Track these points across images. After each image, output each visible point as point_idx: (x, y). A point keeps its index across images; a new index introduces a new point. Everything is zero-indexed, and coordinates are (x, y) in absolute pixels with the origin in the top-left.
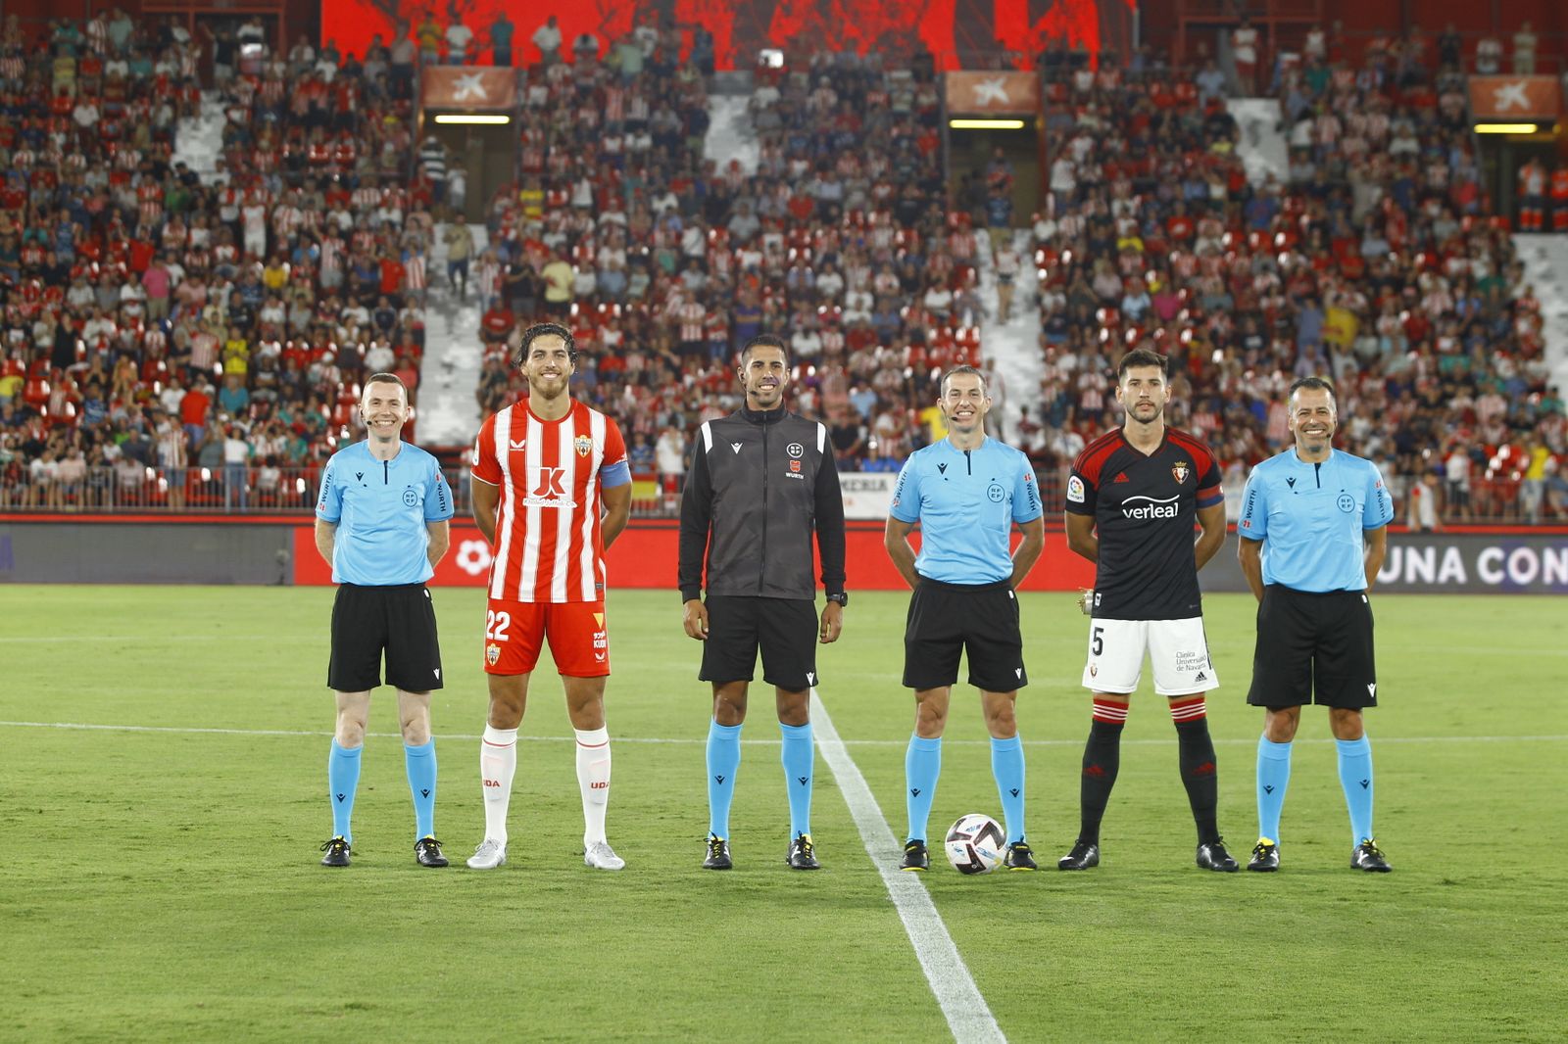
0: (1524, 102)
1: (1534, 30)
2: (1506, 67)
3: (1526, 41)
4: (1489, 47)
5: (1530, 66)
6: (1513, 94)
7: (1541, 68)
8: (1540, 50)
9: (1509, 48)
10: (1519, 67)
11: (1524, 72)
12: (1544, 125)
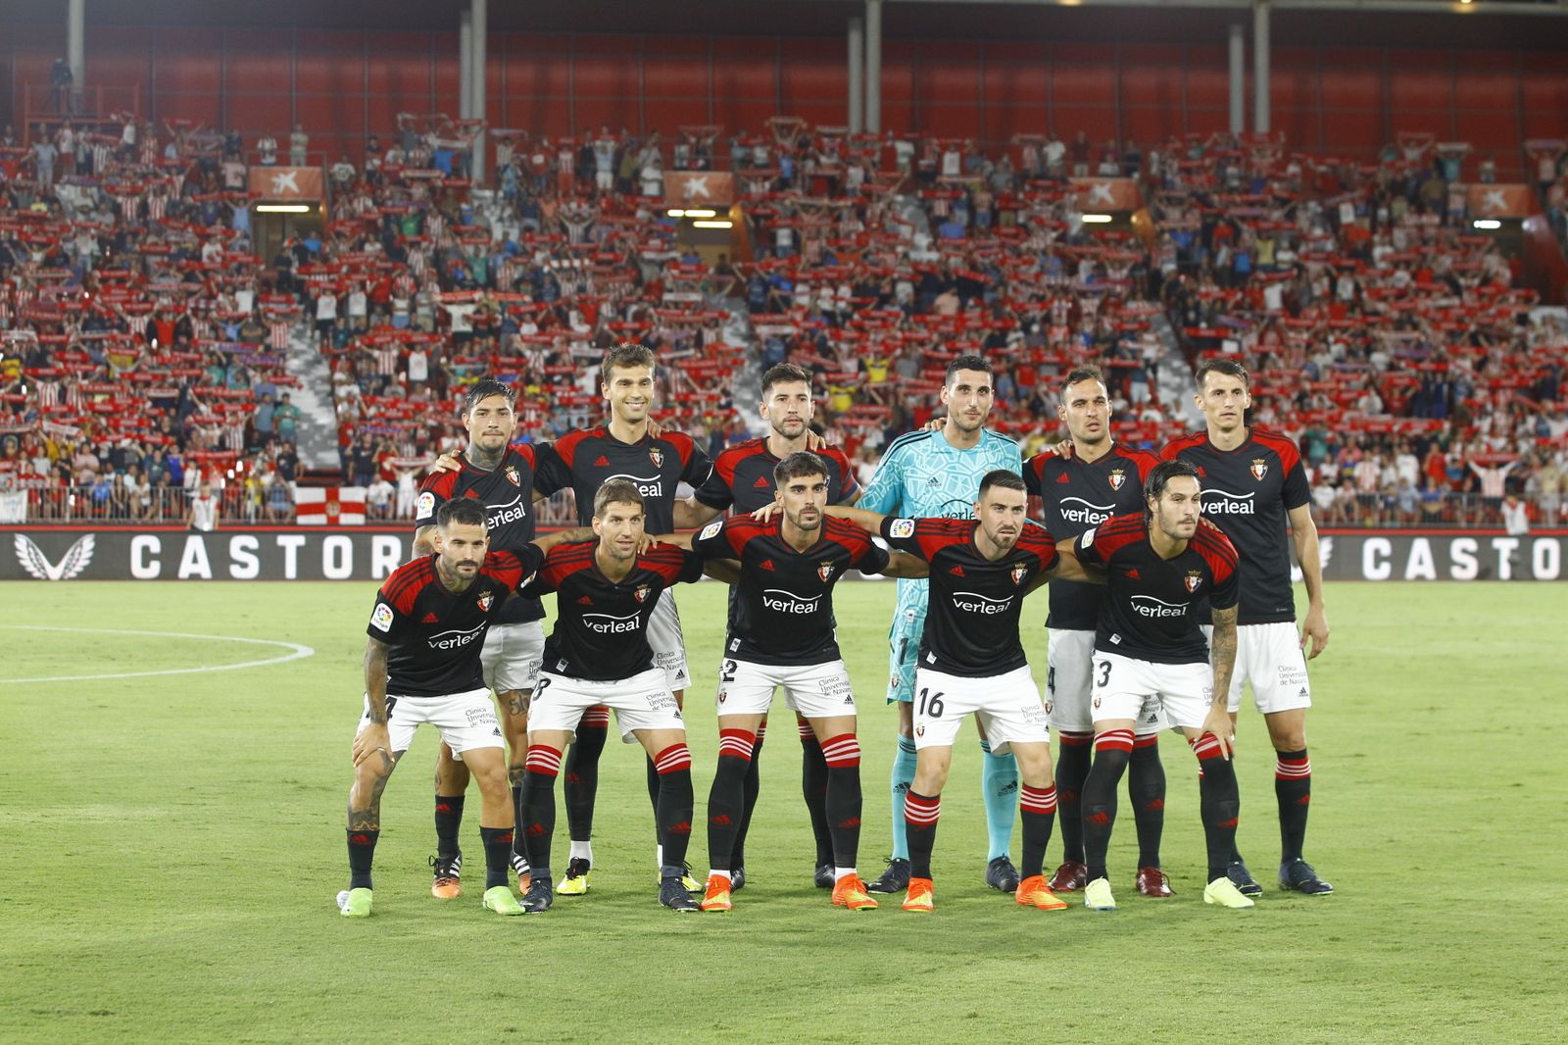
0: (294, 187)
1: (305, 131)
2: (284, 160)
3: (299, 138)
4: (268, 144)
5: (302, 160)
6: (287, 181)
7: (311, 161)
8: (309, 147)
9: (284, 145)
10: (293, 160)
11: (298, 164)
12: (314, 206)
